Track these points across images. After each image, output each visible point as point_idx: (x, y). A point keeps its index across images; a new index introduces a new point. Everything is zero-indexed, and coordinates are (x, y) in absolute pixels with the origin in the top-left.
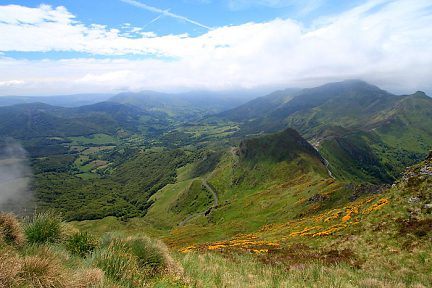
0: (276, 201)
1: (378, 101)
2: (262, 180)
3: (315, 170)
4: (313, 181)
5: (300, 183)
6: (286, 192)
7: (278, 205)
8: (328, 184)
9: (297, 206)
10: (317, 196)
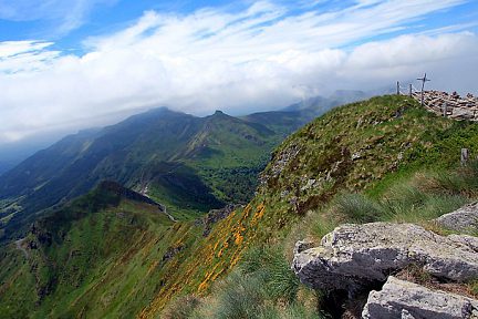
0: (121, 283)
1: (188, 127)
2: (90, 266)
3: (155, 221)
4: (157, 235)
5: (143, 244)
6: (131, 265)
7: (128, 287)
8: (176, 230)
9: (152, 275)
10: (170, 249)
